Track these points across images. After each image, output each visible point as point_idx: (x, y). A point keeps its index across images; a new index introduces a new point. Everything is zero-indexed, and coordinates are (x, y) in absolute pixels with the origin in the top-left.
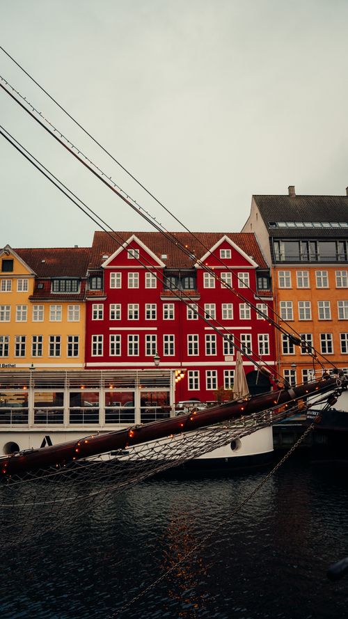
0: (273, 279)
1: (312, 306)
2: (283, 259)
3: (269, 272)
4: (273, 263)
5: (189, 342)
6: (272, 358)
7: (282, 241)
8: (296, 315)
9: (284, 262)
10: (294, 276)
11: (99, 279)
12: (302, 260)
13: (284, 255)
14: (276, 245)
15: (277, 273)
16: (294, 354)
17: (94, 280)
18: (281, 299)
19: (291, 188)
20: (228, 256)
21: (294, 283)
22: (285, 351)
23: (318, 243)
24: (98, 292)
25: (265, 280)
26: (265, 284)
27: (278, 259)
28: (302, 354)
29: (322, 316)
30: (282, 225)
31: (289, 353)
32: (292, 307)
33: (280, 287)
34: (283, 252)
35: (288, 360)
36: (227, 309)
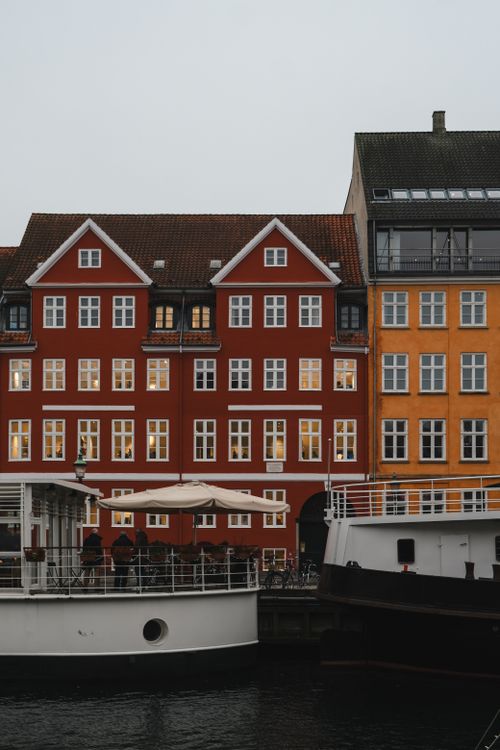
0: (371, 309)
1: (448, 364)
2: (396, 267)
3: (365, 295)
4: (372, 275)
5: (196, 434)
6: (361, 466)
7: (395, 229)
8: (414, 382)
9: (397, 274)
10: (414, 302)
11: (23, 310)
12: (434, 268)
13: (397, 259)
14: (381, 238)
15: (379, 297)
16: (406, 459)
17: (13, 311)
18: (384, 349)
19: (439, 117)
20: (281, 261)
21: (415, 316)
22: (389, 454)
23: (472, 233)
24: (20, 335)
25: (355, 310)
26: (355, 318)
27: (382, 268)
28: (423, 459)
29: (468, 384)
30: (400, 195)
31: (395, 458)
32: (406, 366)
33: (384, 325)
34: (398, 253)
35: (392, 470)
36: (275, 369)
